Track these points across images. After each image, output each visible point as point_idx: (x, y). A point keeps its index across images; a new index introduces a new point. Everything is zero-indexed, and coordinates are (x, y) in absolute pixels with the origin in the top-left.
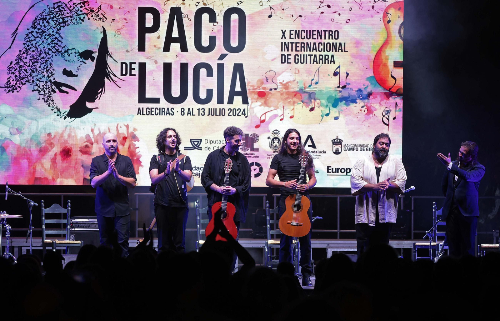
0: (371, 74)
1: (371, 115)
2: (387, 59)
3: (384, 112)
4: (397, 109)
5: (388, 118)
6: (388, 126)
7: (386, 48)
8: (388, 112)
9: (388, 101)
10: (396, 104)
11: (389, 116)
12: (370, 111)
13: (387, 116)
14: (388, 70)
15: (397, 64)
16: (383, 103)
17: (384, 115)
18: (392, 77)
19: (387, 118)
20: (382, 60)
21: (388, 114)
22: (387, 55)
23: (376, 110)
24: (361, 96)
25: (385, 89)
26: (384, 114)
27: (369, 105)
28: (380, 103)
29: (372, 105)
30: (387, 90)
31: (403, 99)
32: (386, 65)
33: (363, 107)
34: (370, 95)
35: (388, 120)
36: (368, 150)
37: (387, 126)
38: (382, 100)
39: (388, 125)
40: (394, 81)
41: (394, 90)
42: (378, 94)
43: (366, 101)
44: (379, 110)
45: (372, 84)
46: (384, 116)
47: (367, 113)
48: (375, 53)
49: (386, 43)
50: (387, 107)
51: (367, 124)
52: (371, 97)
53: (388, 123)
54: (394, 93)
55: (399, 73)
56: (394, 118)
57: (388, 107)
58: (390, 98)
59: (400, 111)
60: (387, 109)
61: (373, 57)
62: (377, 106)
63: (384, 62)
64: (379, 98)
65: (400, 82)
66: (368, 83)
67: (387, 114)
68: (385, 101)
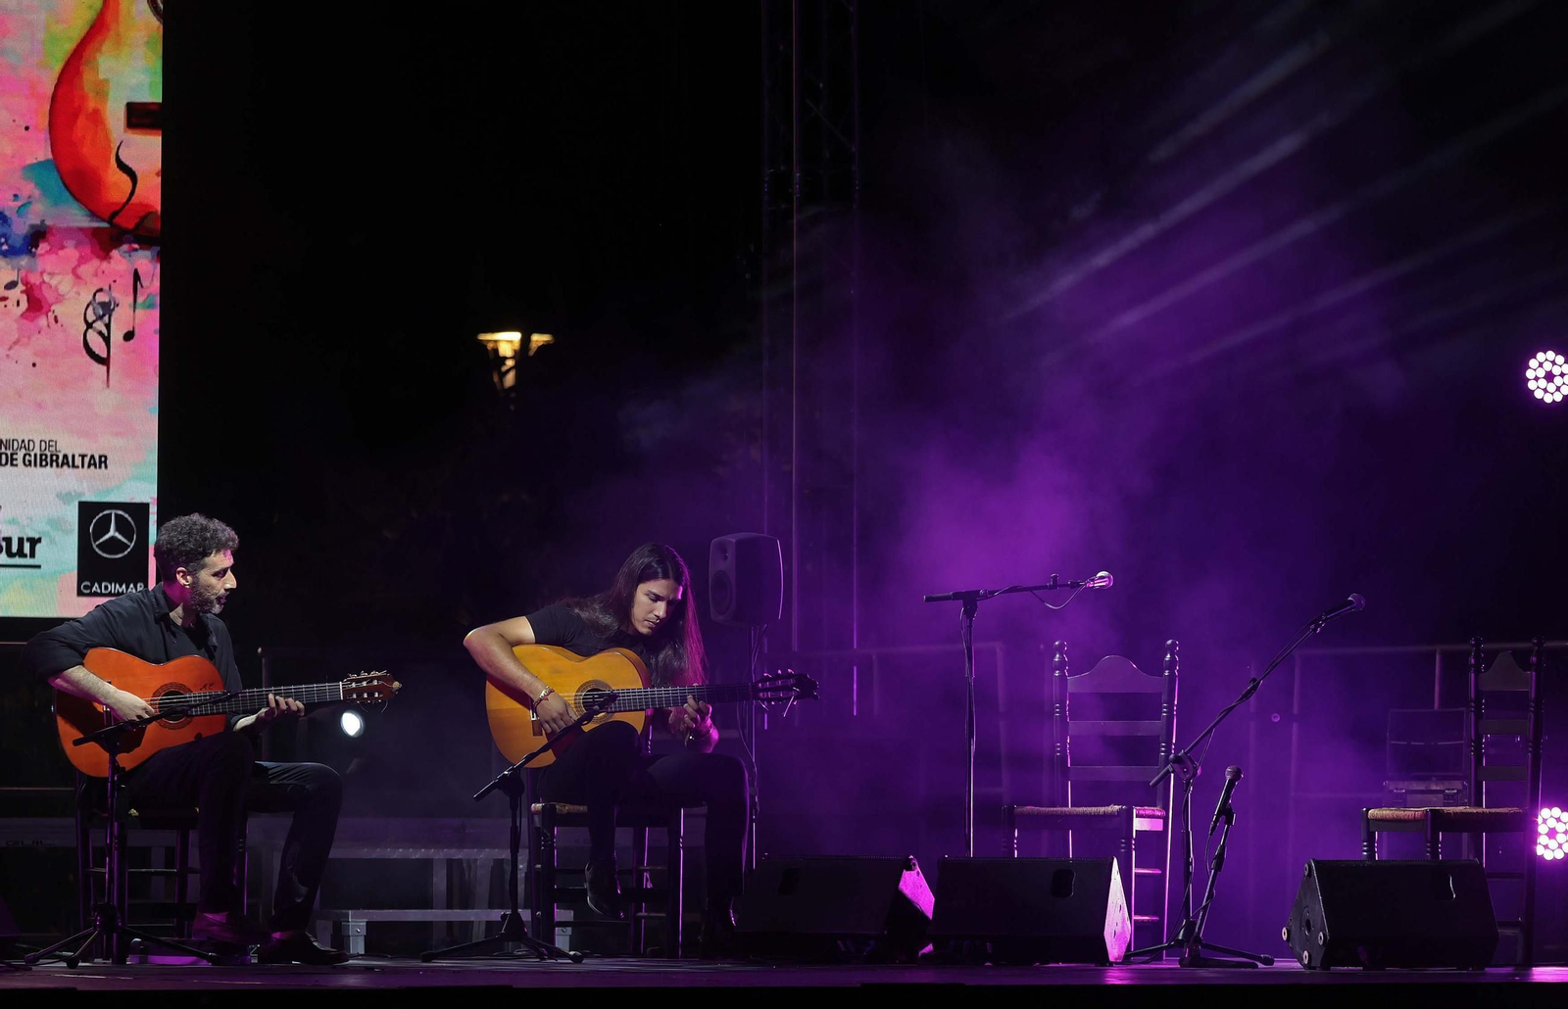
0: (44, 153)
1: (42, 321)
2: (102, 90)
3: (90, 309)
4: (140, 300)
5: (105, 331)
6: (105, 368)
7: (99, 50)
8: (107, 309)
9: (105, 265)
10: (137, 277)
11: (108, 326)
12: (37, 304)
13: (100, 326)
14: (107, 139)
15: (139, 116)
16: (86, 270)
17: (90, 321)
18: (123, 166)
19: (100, 333)
20: (84, 98)
21: (106, 318)
22: (101, 76)
23: (60, 298)
24: (3, 240)
25: (94, 214)
26: (91, 317)
27: (34, 279)
28: (74, 272)
29: (46, 278)
30: (103, 220)
31: (164, 259)
32: (97, 118)
33: (11, 286)
34: (38, 236)
35: (107, 340)
36: (30, 461)
37: (100, 366)
38: (82, 261)
39: (104, 361)
40: (130, 184)
41: (127, 222)
42: (70, 232)
43: (24, 261)
44: (72, 304)
45: (45, 192)
46: (89, 326)
47: (27, 310)
48: (58, 67)
49: (98, 29)
50: (101, 290)
51: (26, 354)
52: (43, 247)
53: (104, 355)
54: (127, 231)
55: (146, 151)
56: (129, 336)
57: (106, 288)
58: (115, 253)
59: (151, 306)
60: (101, 298)
61: (49, 85)
62: (63, 283)
63: (91, 105)
64: (71, 252)
65: (151, 191)
66: (29, 189)
67: (100, 318)
68: (96, 262)
